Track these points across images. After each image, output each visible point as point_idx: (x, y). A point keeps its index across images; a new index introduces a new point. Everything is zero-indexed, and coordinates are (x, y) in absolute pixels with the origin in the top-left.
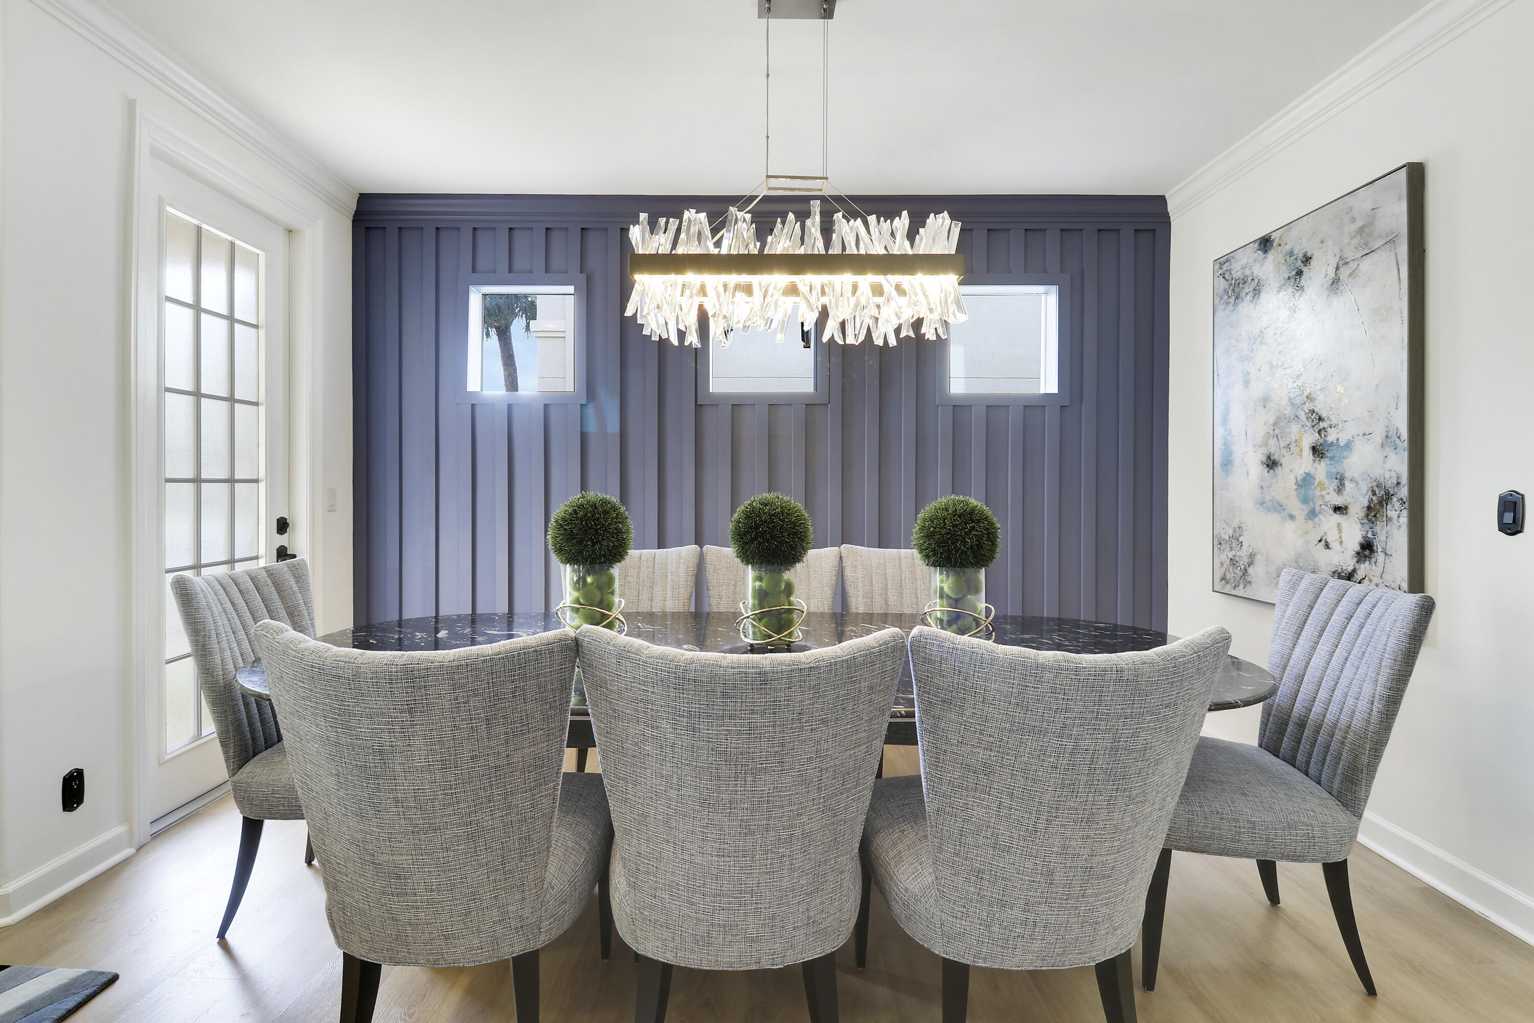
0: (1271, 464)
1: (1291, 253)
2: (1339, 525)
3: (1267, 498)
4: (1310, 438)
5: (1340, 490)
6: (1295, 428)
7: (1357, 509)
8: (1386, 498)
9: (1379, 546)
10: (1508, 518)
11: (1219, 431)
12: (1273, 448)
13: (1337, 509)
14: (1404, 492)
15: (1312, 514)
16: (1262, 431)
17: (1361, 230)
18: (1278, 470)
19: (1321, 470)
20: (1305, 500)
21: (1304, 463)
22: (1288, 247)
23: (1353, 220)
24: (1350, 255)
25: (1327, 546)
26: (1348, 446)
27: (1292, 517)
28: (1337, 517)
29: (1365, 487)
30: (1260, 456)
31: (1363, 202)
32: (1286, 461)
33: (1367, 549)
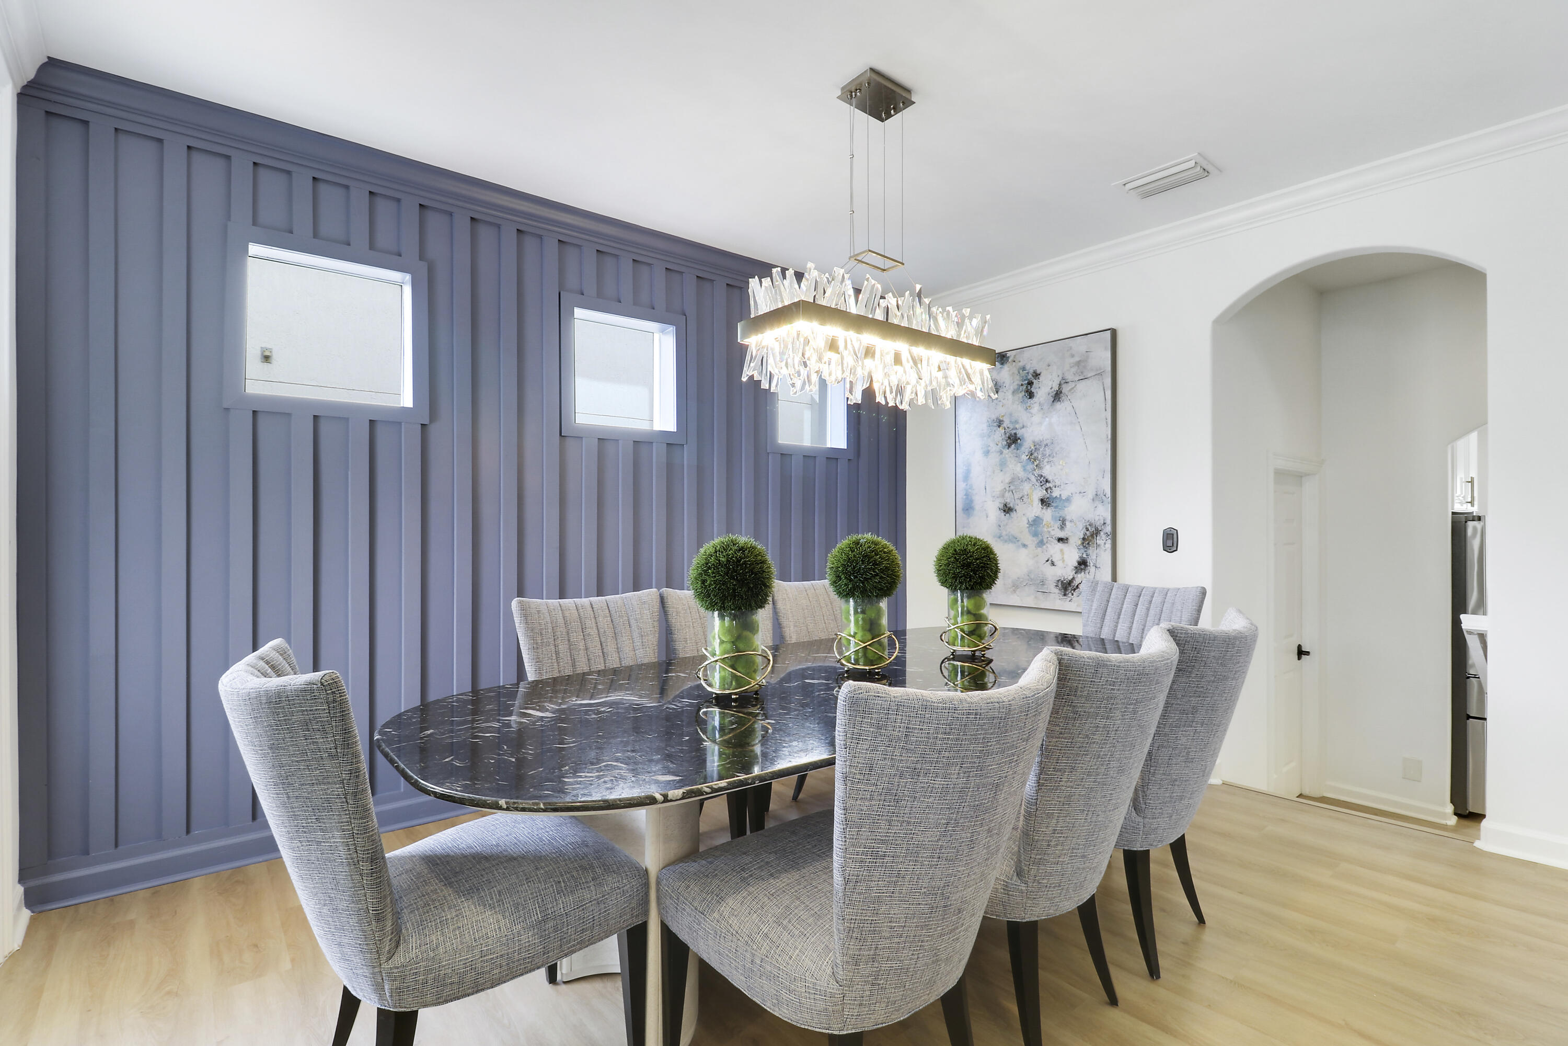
0: (1007, 510)
1: (1024, 369)
2: (1062, 551)
3: (1004, 533)
4: (1040, 493)
5: (1062, 527)
6: (1026, 487)
7: (1076, 540)
8: (1097, 532)
9: (1091, 562)
10: (1169, 543)
11: (961, 486)
12: (1008, 498)
13: (1060, 540)
14: (1108, 529)
15: (1041, 543)
16: (999, 488)
17: (1078, 363)
18: (1013, 514)
19: (1047, 515)
20: (1035, 534)
21: (1036, 509)
22: (1021, 364)
23: (1073, 356)
24: (1069, 377)
25: (1053, 564)
26: (1068, 500)
27: (1025, 546)
28: (1060, 545)
29: (1081, 526)
30: (998, 504)
31: (1080, 346)
32: (1020, 507)
33: (1082, 564)
